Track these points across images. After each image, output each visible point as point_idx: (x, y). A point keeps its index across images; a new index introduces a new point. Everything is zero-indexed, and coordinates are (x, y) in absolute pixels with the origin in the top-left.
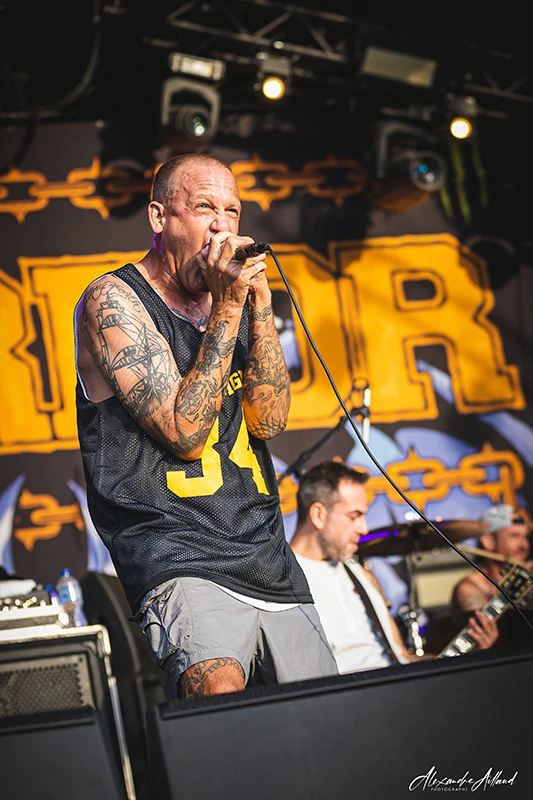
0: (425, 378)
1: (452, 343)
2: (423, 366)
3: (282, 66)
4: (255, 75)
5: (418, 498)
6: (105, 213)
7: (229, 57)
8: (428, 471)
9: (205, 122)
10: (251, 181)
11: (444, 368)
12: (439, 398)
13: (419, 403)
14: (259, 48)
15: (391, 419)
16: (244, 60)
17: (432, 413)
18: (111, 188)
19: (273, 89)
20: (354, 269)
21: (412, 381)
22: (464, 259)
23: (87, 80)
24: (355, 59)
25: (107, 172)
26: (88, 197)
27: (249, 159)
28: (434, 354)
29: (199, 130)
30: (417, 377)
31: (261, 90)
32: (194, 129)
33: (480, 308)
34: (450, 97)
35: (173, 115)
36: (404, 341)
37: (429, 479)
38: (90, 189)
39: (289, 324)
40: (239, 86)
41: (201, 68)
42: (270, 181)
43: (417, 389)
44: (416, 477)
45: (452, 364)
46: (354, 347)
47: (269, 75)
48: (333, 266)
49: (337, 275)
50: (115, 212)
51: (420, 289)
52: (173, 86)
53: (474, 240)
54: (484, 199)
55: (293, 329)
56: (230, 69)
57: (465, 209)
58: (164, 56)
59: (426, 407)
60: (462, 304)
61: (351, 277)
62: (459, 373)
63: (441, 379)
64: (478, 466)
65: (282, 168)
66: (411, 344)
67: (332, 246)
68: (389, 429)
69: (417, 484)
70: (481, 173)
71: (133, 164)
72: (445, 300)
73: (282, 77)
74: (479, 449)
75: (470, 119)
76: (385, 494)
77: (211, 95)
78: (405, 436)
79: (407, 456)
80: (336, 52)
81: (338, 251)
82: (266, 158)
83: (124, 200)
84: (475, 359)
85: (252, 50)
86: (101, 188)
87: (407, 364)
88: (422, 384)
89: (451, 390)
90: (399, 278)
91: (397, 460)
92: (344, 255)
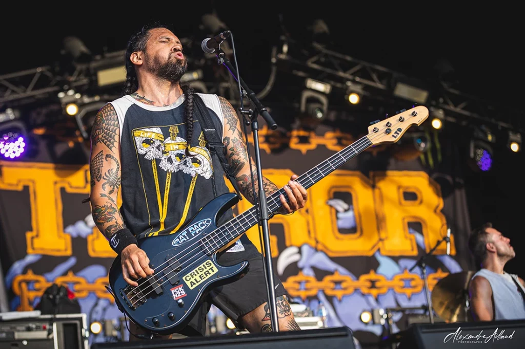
0: (412, 237)
1: (424, 222)
2: (411, 231)
3: (358, 88)
4: (347, 92)
5: (409, 291)
6: (268, 151)
7: (332, 83)
8: (413, 279)
9: (322, 111)
10: (335, 141)
11: (421, 233)
12: (418, 246)
13: (409, 248)
14: (348, 80)
15: (397, 254)
16: (339, 85)
17: (415, 253)
18: (272, 139)
19: (354, 99)
20: (382, 185)
21: (406, 237)
22: (431, 183)
23: (268, 88)
24: (391, 88)
25: (271, 132)
26: (262, 143)
27: (334, 131)
28: (416, 226)
29: (320, 115)
30: (408, 235)
31: (348, 100)
32: (316, 115)
33: (437, 207)
34: (432, 109)
35: (307, 108)
36: (404, 219)
37: (413, 283)
39: (351, 207)
40: (337, 98)
41: (320, 87)
42: (344, 142)
43: (408, 242)
44: (407, 282)
45: (424, 231)
46: (380, 222)
47: (352, 92)
48: (372, 183)
49: (373, 187)
50: (273, 151)
51: (411, 196)
52: (306, 94)
53: (435, 175)
54: (440, 157)
55: (353, 210)
56: (334, 88)
57: (431, 161)
58: (303, 80)
59: (413, 250)
60: (429, 206)
61: (379, 189)
62: (428, 235)
63: (419, 238)
64: (434, 278)
65: (349, 136)
66: (406, 221)
67: (371, 174)
68: (396, 259)
69: (407, 285)
70: (438, 146)
71: (283, 130)
72: (421, 202)
73: (358, 94)
74: (436, 271)
75: (441, 120)
76: (393, 289)
77: (324, 100)
78: (403, 263)
79: (403, 272)
80: (381, 83)
81: (374, 176)
82: (342, 131)
83: (277, 146)
85: (343, 80)
86: (267, 139)
87: (404, 230)
88: (411, 240)
89: (424, 243)
90: (401, 191)
91: (399, 273)
92: (377, 178)
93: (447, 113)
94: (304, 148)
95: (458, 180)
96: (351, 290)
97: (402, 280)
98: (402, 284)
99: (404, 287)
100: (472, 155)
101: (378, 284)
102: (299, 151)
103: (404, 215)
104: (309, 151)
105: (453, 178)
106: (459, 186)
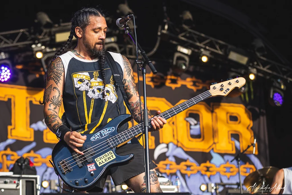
0: (233, 142)
1: (241, 134)
2: (233, 139)
3: (207, 53)
4: (200, 55)
5: (228, 175)
6: (153, 86)
7: (192, 49)
8: (231, 168)
9: (185, 65)
10: (192, 83)
11: (238, 141)
12: (236, 148)
13: (230, 149)
14: (202, 48)
15: (223, 152)
16: (196, 51)
17: (234, 152)
18: (155, 80)
19: (204, 59)
20: (217, 111)
21: (229, 143)
22: (246, 112)
23: (155, 49)
24: (227, 54)
25: (155, 76)
26: (149, 82)
27: (192, 77)
28: (236, 136)
29: (184, 67)
30: (231, 141)
31: (201, 60)
32: (182, 67)
33: (249, 126)
34: (250, 68)
35: (177, 63)
36: (229, 132)
37: (231, 170)
38: (149, 79)
39: (199, 123)
40: (195, 58)
41: (185, 51)
42: (197, 84)
43: (231, 145)
44: (228, 169)
45: (240, 140)
46: (214, 133)
47: (204, 55)
48: (211, 109)
49: (212, 112)
50: (156, 87)
51: (234, 118)
52: (177, 55)
53: (249, 107)
54: (252, 97)
55: (200, 124)
56: (193, 52)
57: (247, 99)
58: (176, 46)
59: (233, 150)
60: (244, 125)
61: (216, 113)
62: (242, 142)
63: (237, 143)
64: (244, 168)
65: (200, 81)
66: (230, 133)
67: (212, 104)
68: (222, 155)
69: (228, 171)
70: (252, 90)
71: (161, 74)
72: (240, 122)
73: (207, 56)
74: (245, 163)
75: (255, 75)
76: (219, 173)
77: (187, 58)
78: (226, 157)
79: (226, 163)
80: (221, 51)
81: (213, 105)
82: (196, 78)
83: (158, 84)
84: (246, 140)
85: (199, 48)
86: (153, 79)
87: (229, 138)
88: (232, 144)
89: (240, 146)
90: (229, 115)
91: (223, 164)
93: (259, 71)
94: (173, 86)
95: (262, 110)
96: (196, 171)
97: (225, 167)
98: (225, 170)
99: (225, 172)
100: (271, 96)
101: (211, 169)
102: (171, 88)
103: (229, 129)
104: (176, 88)
105: (260, 110)
106: (262, 114)
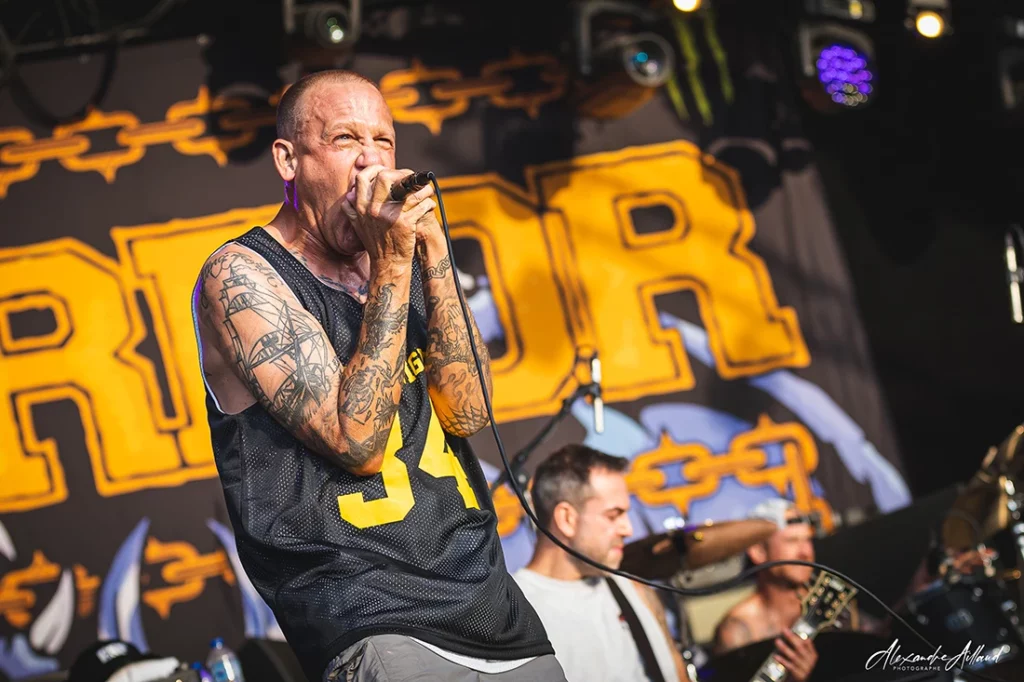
0: (671, 336)
1: (704, 286)
2: (668, 320)
5: (680, 496)
6: (221, 159)
8: (689, 460)
10: (412, 97)
11: (697, 321)
12: (693, 360)
13: (667, 370)
15: (633, 394)
17: (687, 382)
18: (226, 124)
20: (563, 199)
21: (655, 342)
22: (709, 172)
25: (219, 103)
26: (197, 139)
27: (408, 67)
28: (680, 303)
29: (337, 35)
30: (660, 335)
32: (326, 34)
33: (737, 235)
35: (300, 19)
36: (640, 288)
37: (690, 471)
38: (199, 128)
39: (482, 281)
42: (439, 94)
43: (663, 351)
44: (673, 470)
45: (706, 313)
46: (572, 307)
48: (534, 199)
49: (541, 210)
50: (236, 156)
51: (654, 217)
53: (721, 144)
54: (728, 90)
55: (489, 288)
57: (704, 106)
59: (678, 374)
60: (712, 233)
61: (559, 211)
62: (717, 324)
63: (693, 335)
64: (755, 447)
65: (452, 74)
66: (649, 292)
67: (530, 173)
68: (631, 409)
69: (675, 479)
70: (720, 55)
71: (252, 90)
72: (688, 229)
74: (753, 423)
78: (653, 416)
79: (658, 442)
81: (538, 178)
82: (430, 63)
83: (245, 139)
84: (736, 304)
86: (213, 125)
87: (646, 320)
88: (669, 344)
89: (709, 349)
90: (625, 206)
91: (645, 451)
92: (547, 182)
95: (789, 144)
97: (655, 466)
98: (658, 477)
99: (663, 488)
100: (809, 69)
103: (642, 275)
105: (776, 144)
106: (792, 162)
